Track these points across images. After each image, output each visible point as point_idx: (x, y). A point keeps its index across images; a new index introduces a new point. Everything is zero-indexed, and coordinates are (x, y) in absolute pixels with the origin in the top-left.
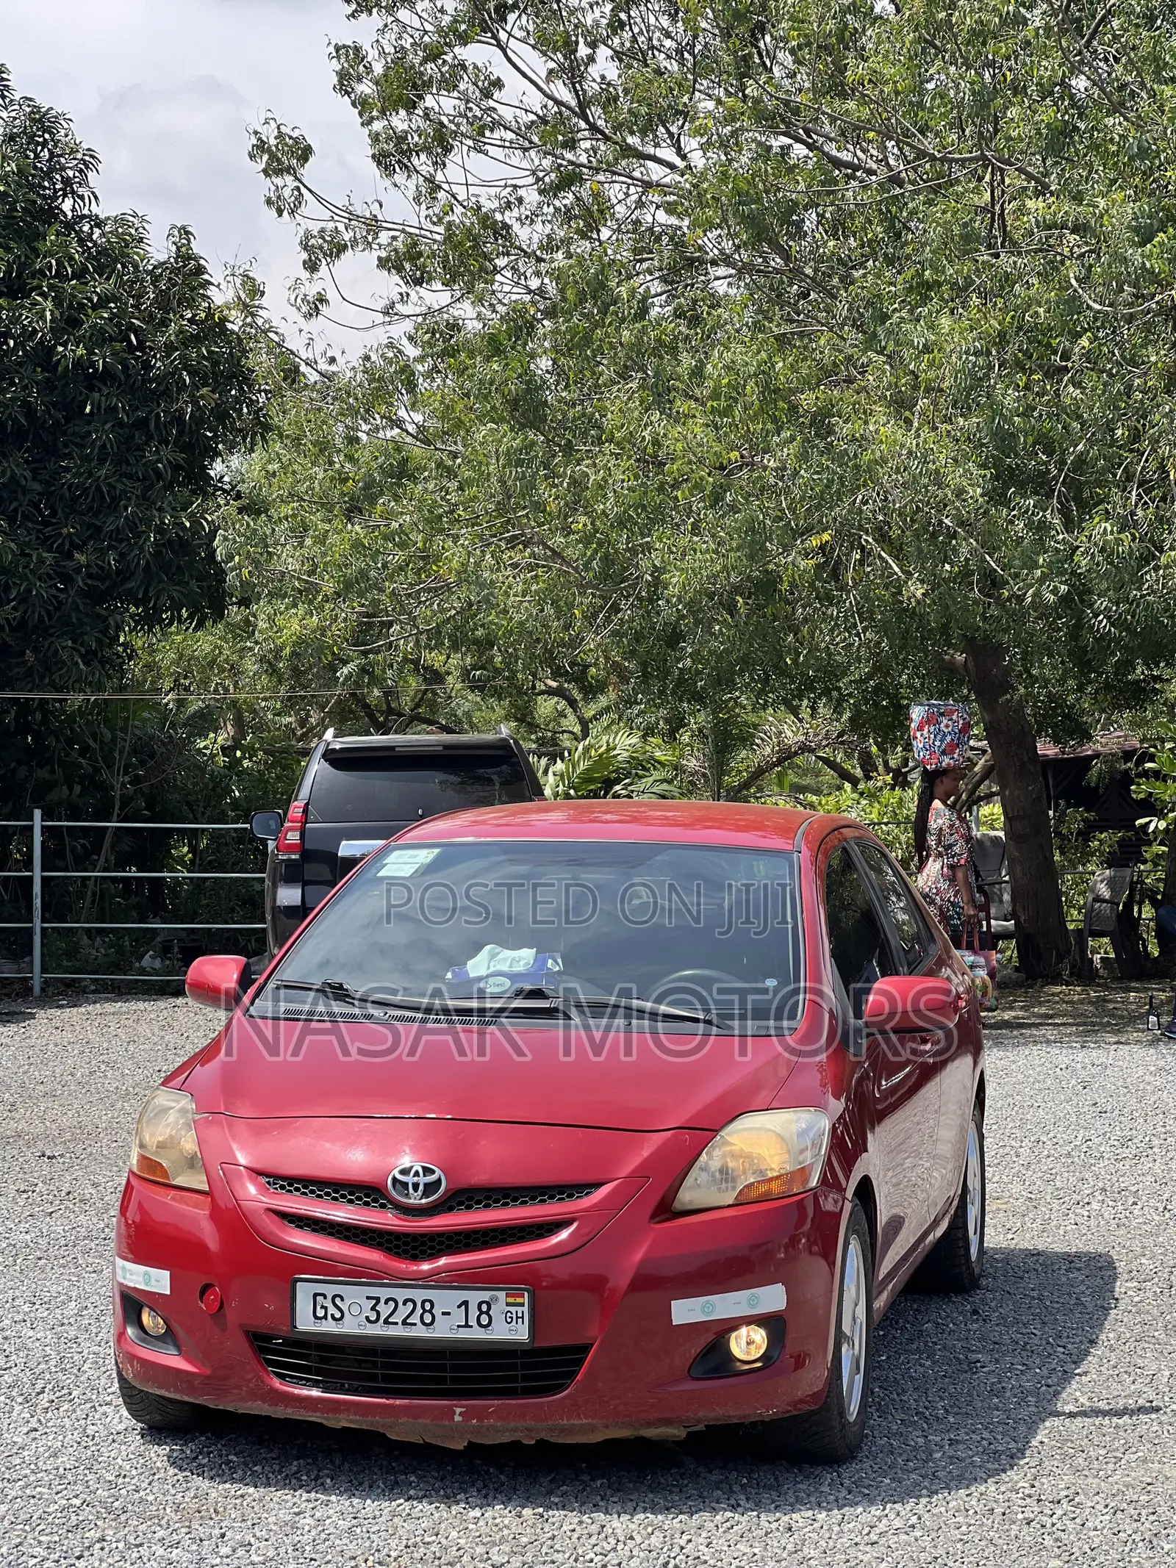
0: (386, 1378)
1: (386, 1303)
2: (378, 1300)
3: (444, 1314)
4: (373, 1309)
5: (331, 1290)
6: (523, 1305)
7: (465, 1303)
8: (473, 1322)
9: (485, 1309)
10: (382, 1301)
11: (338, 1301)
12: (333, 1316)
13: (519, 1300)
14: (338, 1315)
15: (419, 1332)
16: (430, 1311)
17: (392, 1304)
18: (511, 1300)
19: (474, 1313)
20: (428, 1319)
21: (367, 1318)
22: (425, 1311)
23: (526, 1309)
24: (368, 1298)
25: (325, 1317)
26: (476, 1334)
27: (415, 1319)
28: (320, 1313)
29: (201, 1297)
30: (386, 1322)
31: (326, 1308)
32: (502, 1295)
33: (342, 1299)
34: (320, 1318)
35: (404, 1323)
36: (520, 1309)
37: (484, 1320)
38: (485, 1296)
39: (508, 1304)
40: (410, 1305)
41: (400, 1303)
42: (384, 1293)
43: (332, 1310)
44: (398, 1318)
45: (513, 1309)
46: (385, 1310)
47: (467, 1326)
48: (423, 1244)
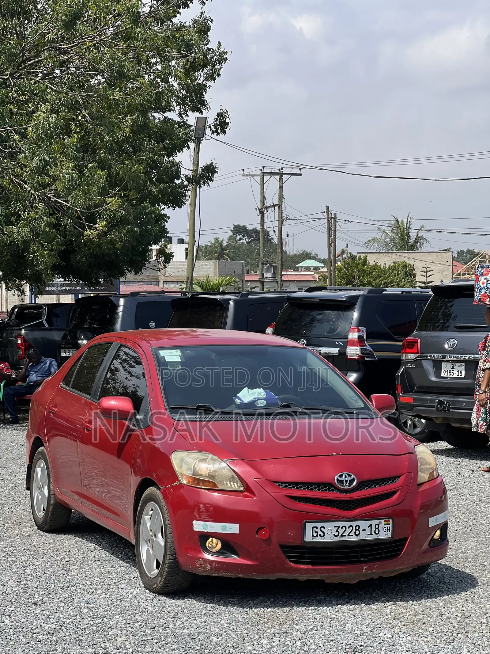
0: (336, 558)
1: (342, 528)
2: (339, 527)
3: (363, 530)
4: (337, 531)
5: (319, 525)
6: (389, 524)
7: (371, 525)
8: (373, 533)
9: (377, 526)
10: (340, 527)
11: (322, 529)
12: (320, 535)
13: (389, 523)
14: (322, 535)
15: (354, 538)
16: (358, 530)
17: (344, 528)
18: (386, 523)
19: (373, 529)
20: (357, 533)
21: (334, 535)
22: (356, 530)
23: (391, 526)
24: (335, 527)
25: (317, 536)
26: (374, 537)
27: (353, 533)
28: (315, 534)
29: (257, 533)
30: (342, 535)
31: (317, 532)
32: (383, 521)
33: (324, 528)
34: (315, 537)
35: (349, 535)
36: (388, 526)
37: (377, 531)
38: (377, 522)
39: (385, 524)
40: (351, 528)
41: (347, 528)
42: (341, 524)
43: (320, 533)
44: (346, 534)
45: (386, 526)
46: (341, 531)
47: (371, 534)
48: (350, 504)
